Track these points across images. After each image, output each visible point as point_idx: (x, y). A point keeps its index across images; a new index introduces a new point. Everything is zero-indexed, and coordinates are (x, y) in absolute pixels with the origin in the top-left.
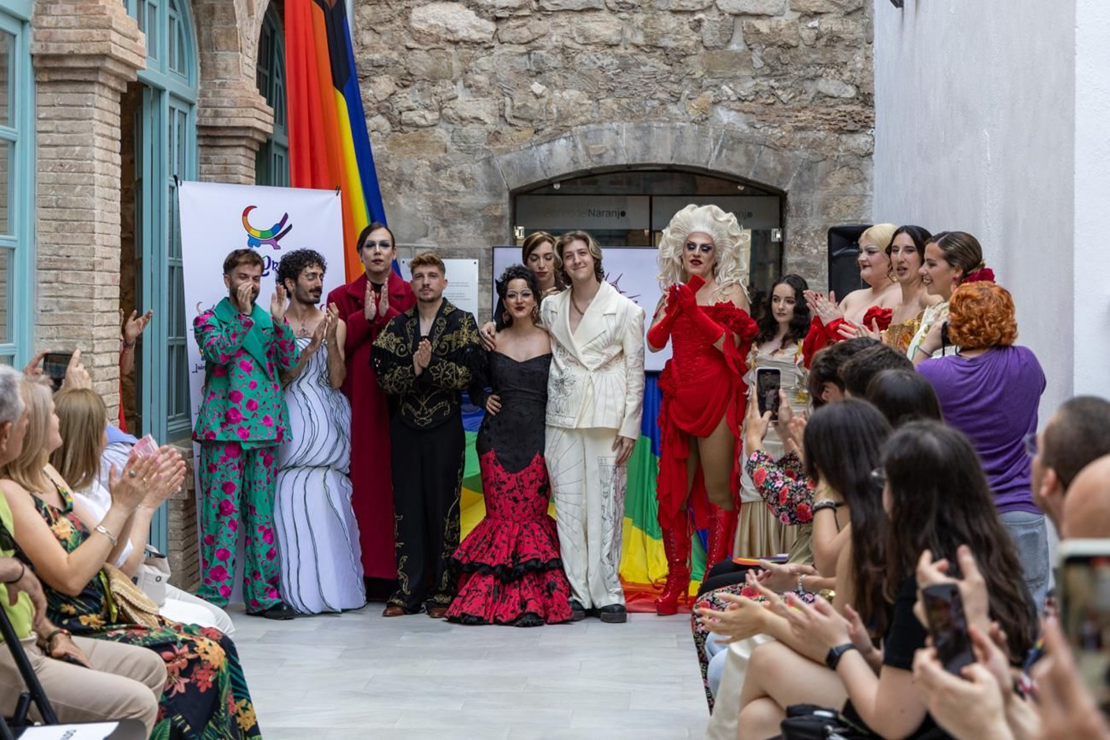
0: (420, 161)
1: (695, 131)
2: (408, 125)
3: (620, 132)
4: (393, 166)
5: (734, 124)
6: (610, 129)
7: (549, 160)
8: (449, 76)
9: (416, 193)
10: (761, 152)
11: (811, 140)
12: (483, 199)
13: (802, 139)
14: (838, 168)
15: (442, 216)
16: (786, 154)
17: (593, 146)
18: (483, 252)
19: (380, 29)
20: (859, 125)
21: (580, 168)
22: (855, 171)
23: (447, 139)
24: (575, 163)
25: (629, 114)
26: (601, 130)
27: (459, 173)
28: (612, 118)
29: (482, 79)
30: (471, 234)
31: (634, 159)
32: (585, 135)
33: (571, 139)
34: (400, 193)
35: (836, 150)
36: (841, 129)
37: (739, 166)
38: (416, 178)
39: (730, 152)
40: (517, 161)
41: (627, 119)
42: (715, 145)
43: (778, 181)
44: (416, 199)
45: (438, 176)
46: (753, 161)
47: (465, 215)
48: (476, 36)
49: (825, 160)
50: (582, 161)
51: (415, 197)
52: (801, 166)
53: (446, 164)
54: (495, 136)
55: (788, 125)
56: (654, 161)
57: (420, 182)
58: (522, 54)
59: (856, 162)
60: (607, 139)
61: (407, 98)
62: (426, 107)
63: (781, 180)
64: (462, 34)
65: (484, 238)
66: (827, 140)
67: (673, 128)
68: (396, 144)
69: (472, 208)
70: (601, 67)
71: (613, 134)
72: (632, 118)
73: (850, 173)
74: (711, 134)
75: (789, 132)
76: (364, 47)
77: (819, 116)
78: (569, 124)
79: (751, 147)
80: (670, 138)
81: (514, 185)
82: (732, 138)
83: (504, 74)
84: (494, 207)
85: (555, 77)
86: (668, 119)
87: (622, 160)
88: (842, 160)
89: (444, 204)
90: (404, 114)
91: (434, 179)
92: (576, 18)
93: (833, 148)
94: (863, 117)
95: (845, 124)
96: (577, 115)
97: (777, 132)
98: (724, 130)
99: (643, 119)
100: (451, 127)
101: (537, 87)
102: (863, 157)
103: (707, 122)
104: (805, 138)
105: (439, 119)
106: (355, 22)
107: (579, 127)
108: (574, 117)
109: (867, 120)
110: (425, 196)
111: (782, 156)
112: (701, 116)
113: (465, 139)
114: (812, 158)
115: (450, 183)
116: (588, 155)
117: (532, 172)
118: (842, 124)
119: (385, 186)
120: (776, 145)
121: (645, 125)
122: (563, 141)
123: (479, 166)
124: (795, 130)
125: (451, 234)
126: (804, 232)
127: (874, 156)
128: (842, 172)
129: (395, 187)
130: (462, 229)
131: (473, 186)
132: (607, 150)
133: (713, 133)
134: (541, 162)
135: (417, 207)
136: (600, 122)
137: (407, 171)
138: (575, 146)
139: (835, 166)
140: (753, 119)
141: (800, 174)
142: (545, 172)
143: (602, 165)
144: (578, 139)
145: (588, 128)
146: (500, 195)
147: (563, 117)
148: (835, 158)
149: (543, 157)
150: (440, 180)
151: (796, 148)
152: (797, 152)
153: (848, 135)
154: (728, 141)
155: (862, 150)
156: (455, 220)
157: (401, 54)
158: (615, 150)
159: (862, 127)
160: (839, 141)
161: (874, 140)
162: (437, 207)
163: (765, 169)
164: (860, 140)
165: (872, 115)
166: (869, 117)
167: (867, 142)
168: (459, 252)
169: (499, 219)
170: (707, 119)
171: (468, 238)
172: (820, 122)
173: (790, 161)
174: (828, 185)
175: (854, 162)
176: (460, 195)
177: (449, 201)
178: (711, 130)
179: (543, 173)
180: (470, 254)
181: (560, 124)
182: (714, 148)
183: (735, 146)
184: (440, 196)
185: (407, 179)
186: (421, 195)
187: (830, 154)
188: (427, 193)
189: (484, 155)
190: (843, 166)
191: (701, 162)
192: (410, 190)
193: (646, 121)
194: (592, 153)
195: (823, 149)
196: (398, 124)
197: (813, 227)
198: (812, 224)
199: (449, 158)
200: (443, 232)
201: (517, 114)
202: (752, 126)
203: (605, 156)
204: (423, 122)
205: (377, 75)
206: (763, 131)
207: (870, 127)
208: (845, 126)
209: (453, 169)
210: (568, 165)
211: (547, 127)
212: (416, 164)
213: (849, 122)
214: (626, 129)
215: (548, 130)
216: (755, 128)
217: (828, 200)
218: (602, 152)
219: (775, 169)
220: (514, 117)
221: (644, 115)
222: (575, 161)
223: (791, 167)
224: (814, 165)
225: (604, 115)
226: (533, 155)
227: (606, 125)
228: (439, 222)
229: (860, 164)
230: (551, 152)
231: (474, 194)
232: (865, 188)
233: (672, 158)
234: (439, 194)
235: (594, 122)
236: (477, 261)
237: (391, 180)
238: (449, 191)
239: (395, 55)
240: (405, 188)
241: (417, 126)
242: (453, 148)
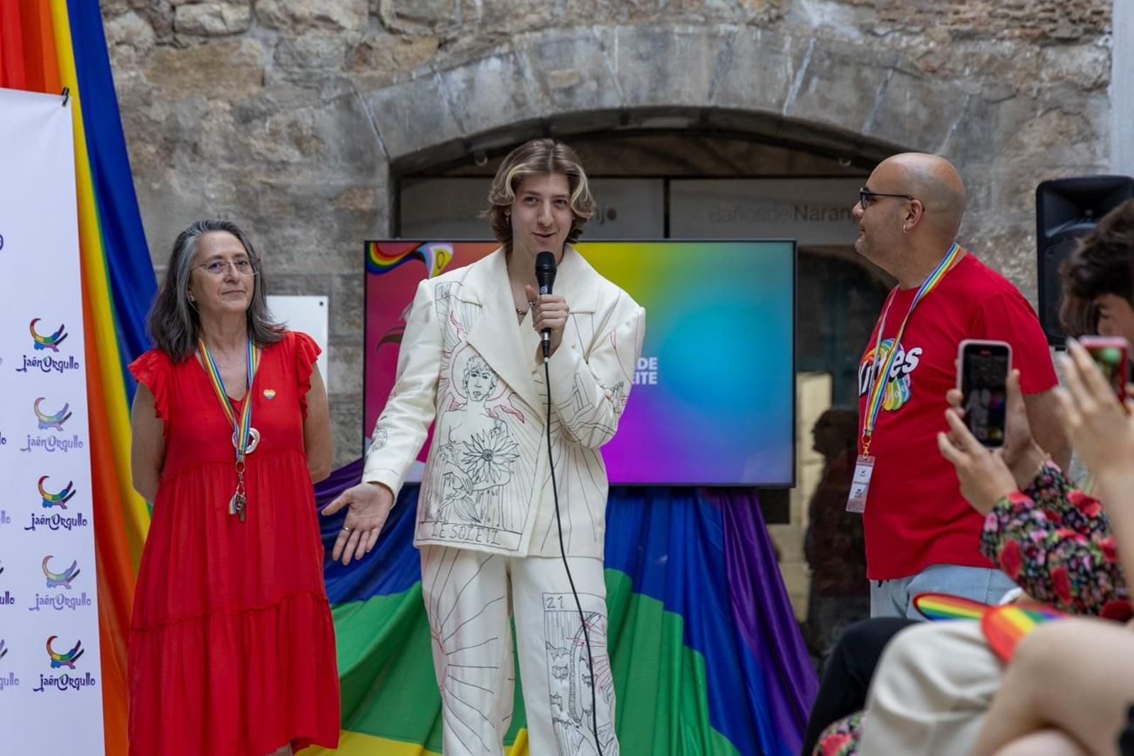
0: (211, 104)
1: (755, 41)
2: (188, 32)
3: (607, 44)
4: (158, 112)
5: (833, 28)
6: (588, 39)
7: (467, 100)
9: (205, 165)
10: (886, 83)
11: (986, 57)
12: (339, 179)
13: (966, 56)
14: (1039, 113)
15: (255, 209)
16: (938, 85)
17: (554, 73)
18: (337, 282)
20: (1081, 28)
21: (528, 116)
22: (1073, 119)
23: (265, 59)
24: (519, 105)
25: (625, 9)
26: (571, 41)
27: (289, 126)
28: (591, 16)
30: (312, 247)
31: (636, 98)
32: (538, 51)
33: (512, 58)
34: (173, 167)
35: (1036, 77)
36: (1044, 36)
37: (843, 110)
38: (204, 139)
39: (825, 83)
40: (405, 103)
41: (622, 19)
42: (796, 68)
43: (921, 139)
44: (204, 179)
45: (248, 133)
46: (873, 99)
47: (302, 209)
49: (1013, 96)
50: (531, 102)
51: (201, 174)
52: (967, 110)
53: (263, 108)
54: (361, 54)
55: (941, 29)
56: (675, 102)
57: (212, 145)
59: (1076, 100)
60: (583, 58)
63: (927, 138)
65: (339, 254)
66: (1016, 59)
67: (713, 36)
68: (164, 68)
69: (316, 195)
71: (593, 49)
72: (631, 16)
73: (1064, 122)
74: (787, 46)
75: (942, 42)
77: (1000, 11)
78: (508, 28)
79: (867, 73)
80: (706, 56)
81: (399, 147)
82: (830, 55)
84: (358, 194)
86: (702, 19)
87: (612, 100)
88: (1048, 96)
89: (259, 187)
90: (180, 10)
91: (241, 137)
93: (1029, 75)
94: (1088, 13)
95: (1051, 26)
96: (521, 11)
97: (918, 43)
98: (812, 40)
99: (653, 18)
100: (273, 37)
102: (1089, 90)
103: (778, 23)
104: (973, 55)
105: (249, 21)
107: (528, 35)
108: (517, 16)
109: (1096, 18)
110: (223, 171)
111: (929, 92)
112: (767, 11)
113: (301, 59)
114: (987, 93)
115: (272, 145)
116: (546, 90)
117: (434, 123)
118: (1047, 27)
119: (140, 151)
120: (916, 68)
121: (658, 30)
122: (495, 63)
123: (330, 112)
124: (954, 39)
125: (275, 246)
126: (973, 240)
127: (1110, 89)
128: (1049, 122)
129: (163, 153)
130: (295, 238)
131: (317, 151)
132: (582, 81)
133: (791, 46)
134: (450, 103)
135: (207, 193)
136: (569, 25)
137: (186, 121)
138: (519, 73)
139: (1034, 109)
140: (871, 17)
141: (965, 126)
142: (460, 124)
143: (573, 109)
144: (525, 59)
145: (544, 36)
146: (370, 170)
147: (494, 15)
148: (1034, 93)
149: (455, 95)
150: (253, 141)
151: (954, 74)
152: (957, 83)
153: (1060, 47)
154: (822, 60)
155: (1087, 77)
156: (282, 218)
158: (598, 79)
159: (1087, 31)
160: (1042, 61)
161: (1110, 58)
162: (246, 193)
163: (896, 117)
164: (1084, 58)
165: (1105, 8)
166: (1100, 13)
167: (1096, 61)
168: (289, 282)
169: (370, 215)
170: (779, 17)
171: (308, 254)
172: (1004, 22)
173: (945, 101)
174: (1020, 146)
175: (1072, 101)
176: (293, 169)
177: (272, 181)
178: (788, 41)
179: (455, 126)
180: (311, 286)
181: (490, 29)
182: (795, 76)
183: (836, 71)
184: (251, 172)
185: (187, 138)
186: (213, 171)
187: (1024, 86)
188: (226, 166)
189: (339, 92)
190: (1050, 110)
191: (768, 102)
192: (193, 160)
193: (660, 23)
194: (552, 85)
195: (1010, 75)
196: (169, 31)
197: (992, 231)
198: (990, 225)
199: (269, 96)
201: (404, 10)
202: (869, 31)
203: (579, 91)
204: (218, 26)
206: (891, 40)
207: (1102, 33)
208: (1053, 30)
209: (279, 117)
210: (505, 109)
211: (464, 34)
212: (203, 109)
213: (1061, 21)
214: (621, 40)
215: (466, 41)
216: (874, 34)
217: (1020, 176)
218: (574, 82)
219: (914, 114)
220: (400, 16)
221: (655, 12)
222: (519, 104)
223: (946, 113)
224: (992, 107)
225: (576, 10)
226: (436, 89)
227: (581, 30)
228: (250, 222)
229: (1083, 106)
230: (471, 83)
231: (318, 169)
232: (1093, 153)
233: (710, 95)
234: (250, 167)
235: (556, 25)
236: (325, 299)
237: (154, 141)
238: (269, 162)
240: (182, 157)
241: (206, 34)
242: (277, 76)
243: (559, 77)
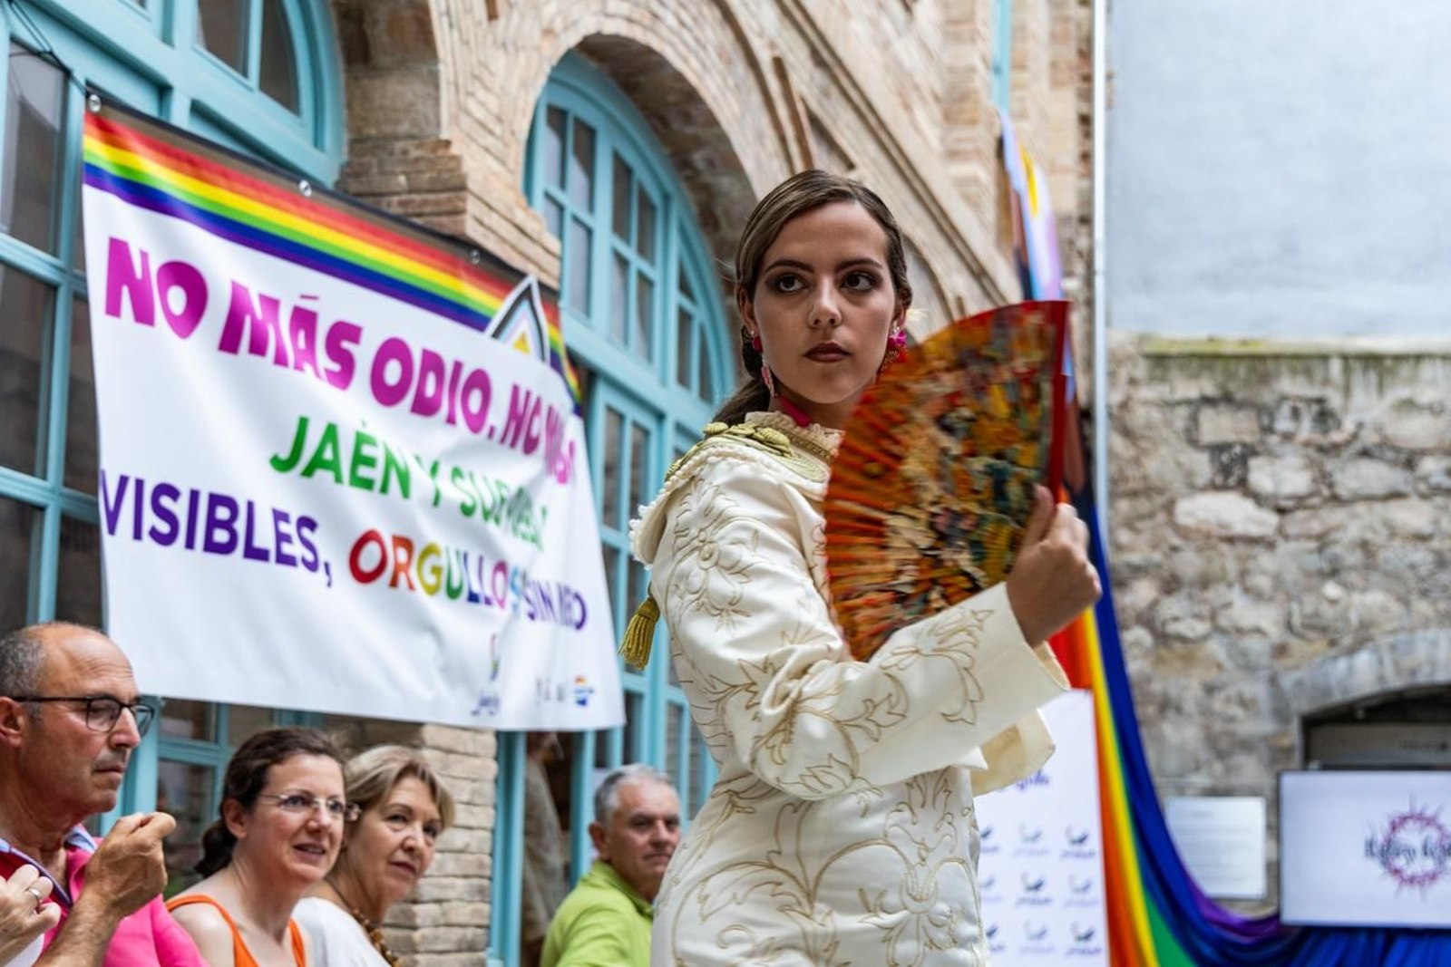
0: (1189, 682)
2: (1173, 638)
3: (1437, 642)
4: (1156, 687)
6: (1424, 639)
7: (1348, 678)
8: (1222, 578)
9: (1186, 719)
12: (1269, 727)
15: (1217, 747)
17: (1403, 661)
18: (1267, 789)
19: (1140, 525)
21: (1388, 688)
23: (1221, 654)
24: (1381, 681)
25: (1446, 621)
26: (1414, 641)
27: (1237, 695)
28: (1426, 625)
29: (1263, 582)
30: (1252, 769)
32: (1393, 648)
33: (1376, 651)
34: (1165, 720)
38: (1184, 703)
40: (1309, 680)
41: (1446, 627)
44: (1185, 727)
45: (1212, 699)
47: (1246, 745)
48: (1255, 531)
50: (1389, 679)
51: (1183, 724)
53: (1220, 684)
54: (1281, 650)
57: (1190, 707)
58: (1310, 552)
60: (1422, 651)
61: (1173, 607)
62: (1197, 616)
64: (1239, 528)
65: (1269, 773)
68: (1159, 661)
69: (1255, 737)
70: (1413, 567)
71: (1428, 645)
76: (1119, 548)
78: (1373, 633)
81: (1304, 705)
83: (1292, 574)
84: (1280, 736)
85: (1354, 578)
87: (1441, 678)
89: (1218, 732)
90: (1168, 625)
91: (1207, 702)
92: (1379, 508)
96: (1382, 623)
100: (1226, 640)
101: (1332, 589)
105: (1211, 630)
106: (1109, 519)
107: (1386, 637)
108: (1379, 626)
110: (1196, 722)
113: (1244, 654)
115: (1226, 707)
116: (1398, 671)
117: (1327, 692)
119: (1144, 711)
122: (1365, 655)
123: (1262, 686)
125: (1229, 768)
129: (1159, 712)
130: (1242, 763)
131: (1255, 710)
132: (1421, 665)
134: (1338, 680)
135: (1186, 737)
136: (1412, 630)
137: (1173, 692)
138: (1381, 662)
142: (1344, 694)
143: (1416, 684)
144: (1385, 653)
145: (1397, 638)
146: (1288, 721)
147: (1365, 625)
149: (1340, 674)
150: (1214, 705)
156: (1233, 751)
157: (1166, 555)
158: (1431, 664)
162: (1211, 736)
168: (1238, 790)
169: (1288, 751)
171: (1250, 773)
176: (1239, 721)
177: (1225, 729)
179: (1341, 695)
180: (1253, 792)
181: (1362, 634)
184: (1213, 723)
185: (1174, 702)
186: (1190, 722)
188: (1199, 720)
189: (1267, 673)
192: (1177, 716)
194: (1402, 668)
196: (1162, 637)
199: (1224, 677)
200: (1218, 767)
201: (1307, 623)
203: (1420, 672)
204: (1192, 634)
205: (1135, 578)
209: (1230, 689)
210: (1373, 684)
211: (1345, 637)
212: (1183, 684)
214: (1445, 639)
215: (1347, 641)
218: (1416, 666)
220: (1303, 626)
222: (1381, 678)
225: (1416, 622)
226: (1328, 671)
227: (1420, 634)
228: (1213, 754)
230: (1350, 670)
231: (1256, 721)
234: (1213, 720)
235: (1404, 631)
236: (1263, 800)
237: (1152, 705)
238: (1225, 717)
239: (1157, 556)
240: (1171, 714)
241: (1183, 639)
242: (1228, 664)
243: (1407, 662)
